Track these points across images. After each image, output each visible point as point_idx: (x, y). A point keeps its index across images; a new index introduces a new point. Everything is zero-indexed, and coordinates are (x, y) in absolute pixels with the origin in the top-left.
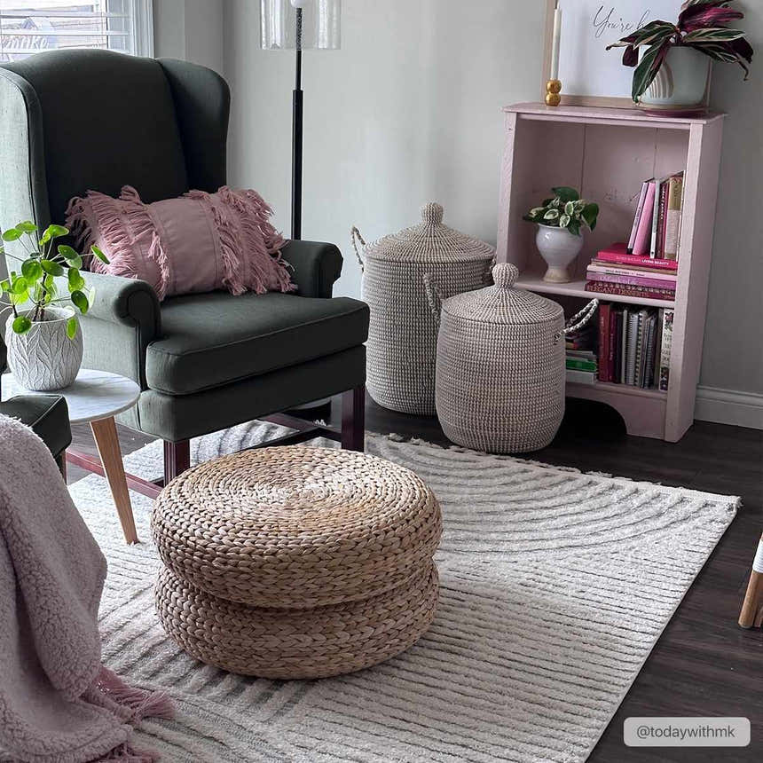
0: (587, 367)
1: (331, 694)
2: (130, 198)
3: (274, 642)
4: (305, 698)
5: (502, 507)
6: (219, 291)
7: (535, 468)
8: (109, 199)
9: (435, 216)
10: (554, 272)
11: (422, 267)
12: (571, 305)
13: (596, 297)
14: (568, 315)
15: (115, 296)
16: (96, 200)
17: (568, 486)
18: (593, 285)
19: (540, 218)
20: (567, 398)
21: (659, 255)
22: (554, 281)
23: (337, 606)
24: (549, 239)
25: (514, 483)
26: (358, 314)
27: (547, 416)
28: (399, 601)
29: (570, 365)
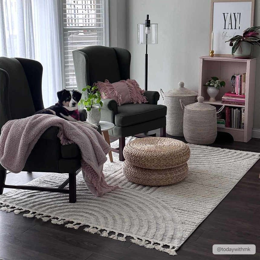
0: (222, 123)
4: (157, 190)
5: (201, 155)
6: (130, 103)
7: (210, 148)
8: (103, 83)
9: (182, 85)
10: (212, 99)
11: (179, 98)
12: (218, 107)
13: (224, 105)
15: (108, 103)
16: (100, 83)
17: (218, 151)
18: (224, 102)
19: (209, 85)
20: (218, 132)
21: (241, 94)
22: (212, 101)
23: (167, 169)
24: (211, 90)
25: (204, 151)
26: (164, 109)
28: (181, 169)
29: (218, 123)
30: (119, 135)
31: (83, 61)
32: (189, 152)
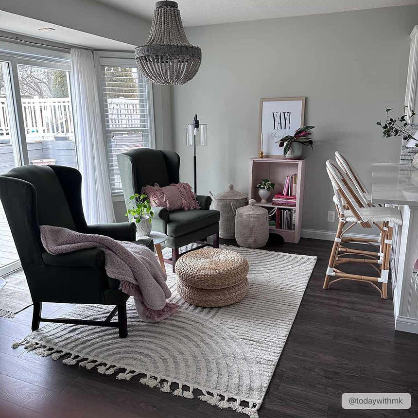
0: (273, 225)
1: (226, 310)
2: (157, 187)
3: (211, 298)
4: (219, 312)
5: (257, 262)
6: (181, 210)
7: (263, 252)
8: (152, 187)
9: (232, 187)
10: (263, 201)
11: (230, 201)
12: (269, 209)
13: (276, 207)
14: (269, 212)
15: (158, 212)
16: (149, 187)
17: (273, 256)
18: (274, 204)
19: (260, 187)
20: (269, 233)
21: (291, 195)
22: (263, 203)
23: (226, 288)
24: (262, 192)
25: (259, 256)
26: (216, 214)
27: (264, 238)
28: (240, 286)
29: (270, 225)
30: (172, 245)
31: (129, 166)
32: (248, 268)
